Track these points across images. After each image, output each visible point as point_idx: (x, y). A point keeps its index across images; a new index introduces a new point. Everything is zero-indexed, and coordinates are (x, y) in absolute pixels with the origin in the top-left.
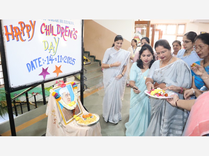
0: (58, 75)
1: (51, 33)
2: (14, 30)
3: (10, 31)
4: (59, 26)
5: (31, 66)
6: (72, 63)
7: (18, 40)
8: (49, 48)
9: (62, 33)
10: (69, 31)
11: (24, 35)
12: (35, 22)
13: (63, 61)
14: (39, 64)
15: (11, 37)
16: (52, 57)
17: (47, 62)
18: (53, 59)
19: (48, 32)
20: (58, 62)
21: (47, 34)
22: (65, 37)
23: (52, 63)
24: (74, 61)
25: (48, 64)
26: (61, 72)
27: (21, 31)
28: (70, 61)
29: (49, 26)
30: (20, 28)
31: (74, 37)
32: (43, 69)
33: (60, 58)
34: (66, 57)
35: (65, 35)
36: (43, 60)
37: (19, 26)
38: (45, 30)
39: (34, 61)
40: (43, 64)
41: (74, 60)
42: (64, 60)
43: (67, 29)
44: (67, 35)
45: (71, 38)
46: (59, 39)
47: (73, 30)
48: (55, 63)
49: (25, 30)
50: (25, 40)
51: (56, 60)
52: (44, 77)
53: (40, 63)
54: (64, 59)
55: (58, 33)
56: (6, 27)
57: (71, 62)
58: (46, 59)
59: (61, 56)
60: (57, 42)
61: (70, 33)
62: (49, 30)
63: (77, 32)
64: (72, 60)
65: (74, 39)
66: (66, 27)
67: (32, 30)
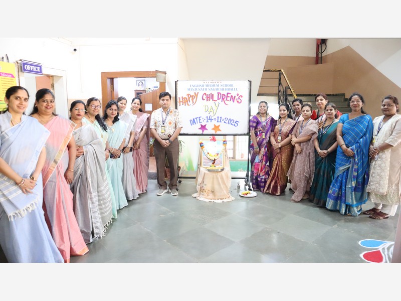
0: (216, 132)
1: (211, 99)
2: (183, 99)
3: (181, 100)
4: (220, 93)
5: (193, 122)
7: (185, 105)
8: (209, 110)
9: (223, 99)
10: (232, 96)
11: (190, 102)
12: (198, 93)
13: (223, 122)
15: (181, 103)
16: (211, 117)
17: (206, 120)
18: (212, 119)
20: (218, 122)
21: (207, 100)
22: (226, 102)
23: (211, 122)
25: (207, 122)
26: (220, 130)
27: (188, 99)
28: (231, 122)
29: (209, 95)
31: (238, 102)
32: (201, 125)
33: (219, 119)
34: (226, 119)
35: (226, 100)
36: (203, 119)
37: (187, 97)
38: (206, 97)
39: (195, 118)
40: (203, 122)
41: (237, 122)
43: (229, 95)
44: (228, 100)
46: (219, 103)
47: (236, 95)
48: (214, 122)
49: (191, 99)
50: (190, 105)
51: (215, 120)
52: (203, 131)
54: (224, 120)
55: (218, 99)
56: (179, 98)
57: (233, 124)
58: (206, 119)
59: (221, 117)
60: (217, 106)
61: (233, 98)
62: (209, 97)
63: (242, 96)
64: (235, 121)
65: (237, 103)
66: (228, 94)
67: (195, 98)
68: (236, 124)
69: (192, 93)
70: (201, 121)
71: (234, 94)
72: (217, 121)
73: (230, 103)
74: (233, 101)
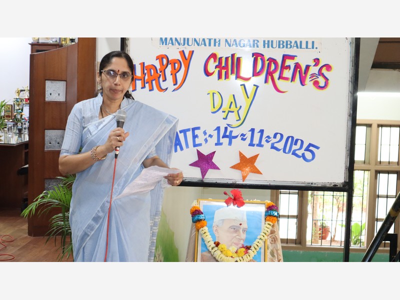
1: (232, 73)
2: (146, 71)
3: (139, 73)
4: (262, 55)
6: (303, 154)
7: (151, 90)
8: (226, 107)
9: (270, 74)
10: (297, 66)
11: (165, 80)
12: (192, 53)
13: (267, 145)
14: (194, 141)
15: (139, 83)
16: (232, 129)
17: (214, 139)
18: (233, 135)
19: (224, 72)
20: (251, 145)
21: (220, 77)
22: (280, 84)
23: (230, 143)
24: (311, 151)
25: (218, 144)
26: (258, 172)
27: (159, 72)
28: (294, 147)
29: (227, 59)
30: (158, 67)
31: (316, 84)
32: (199, 153)
33: (257, 136)
34: (279, 136)
35: (280, 77)
36: (205, 133)
37: (157, 64)
38: (216, 67)
39: (181, 132)
40: (203, 142)
41: (311, 148)
42: (270, 143)
43: (288, 62)
44: (286, 79)
45: (303, 85)
46: (257, 87)
47: (312, 63)
48: (241, 147)
49: (169, 70)
50: (167, 89)
51: (243, 139)
52: (204, 173)
53: (196, 139)
54: (273, 140)
55: (255, 74)
57: (300, 153)
58: (215, 133)
59: (262, 131)
60: (251, 95)
61: (301, 73)
62: (226, 67)
63: (328, 67)
64: (305, 146)
65: (314, 87)
66: (285, 57)
67: (183, 69)
68: (308, 155)
69: (174, 54)
70: (198, 141)
71: (304, 58)
72: (248, 141)
73: (291, 87)
74: (302, 82)
